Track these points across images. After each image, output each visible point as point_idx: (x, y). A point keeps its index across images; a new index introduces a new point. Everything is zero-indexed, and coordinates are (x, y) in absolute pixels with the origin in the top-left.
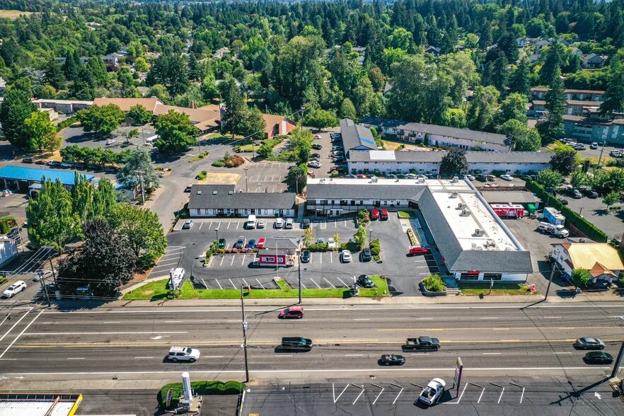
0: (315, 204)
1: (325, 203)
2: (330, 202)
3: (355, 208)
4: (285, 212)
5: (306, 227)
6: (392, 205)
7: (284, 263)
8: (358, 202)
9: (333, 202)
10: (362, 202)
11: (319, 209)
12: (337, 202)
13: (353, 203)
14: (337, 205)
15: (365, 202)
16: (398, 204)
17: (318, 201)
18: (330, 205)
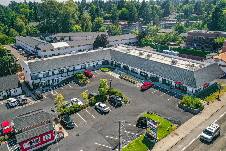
0: (39, 78)
1: (47, 75)
2: (51, 73)
3: (72, 73)
4: (12, 92)
5: (40, 98)
6: (94, 66)
7: (53, 138)
8: (71, 69)
9: (53, 73)
10: (74, 68)
11: (44, 81)
12: (56, 72)
13: (68, 71)
14: (57, 74)
15: (77, 68)
16: (97, 64)
17: (41, 75)
18: (51, 76)
